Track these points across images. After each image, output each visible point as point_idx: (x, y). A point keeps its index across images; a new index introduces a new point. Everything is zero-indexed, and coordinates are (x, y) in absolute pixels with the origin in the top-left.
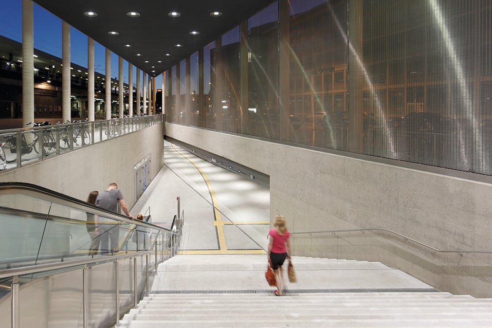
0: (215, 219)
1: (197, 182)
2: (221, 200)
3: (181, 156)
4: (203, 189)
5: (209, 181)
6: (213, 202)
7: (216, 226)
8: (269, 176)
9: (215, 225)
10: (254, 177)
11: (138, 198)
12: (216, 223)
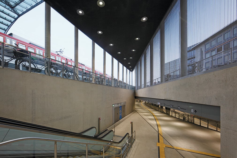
0: (159, 142)
1: (150, 119)
2: (164, 130)
3: (144, 108)
4: (154, 123)
5: (157, 119)
6: (158, 131)
7: (159, 147)
8: (220, 107)
9: (158, 145)
10: (196, 111)
11: (115, 122)
12: (159, 145)
